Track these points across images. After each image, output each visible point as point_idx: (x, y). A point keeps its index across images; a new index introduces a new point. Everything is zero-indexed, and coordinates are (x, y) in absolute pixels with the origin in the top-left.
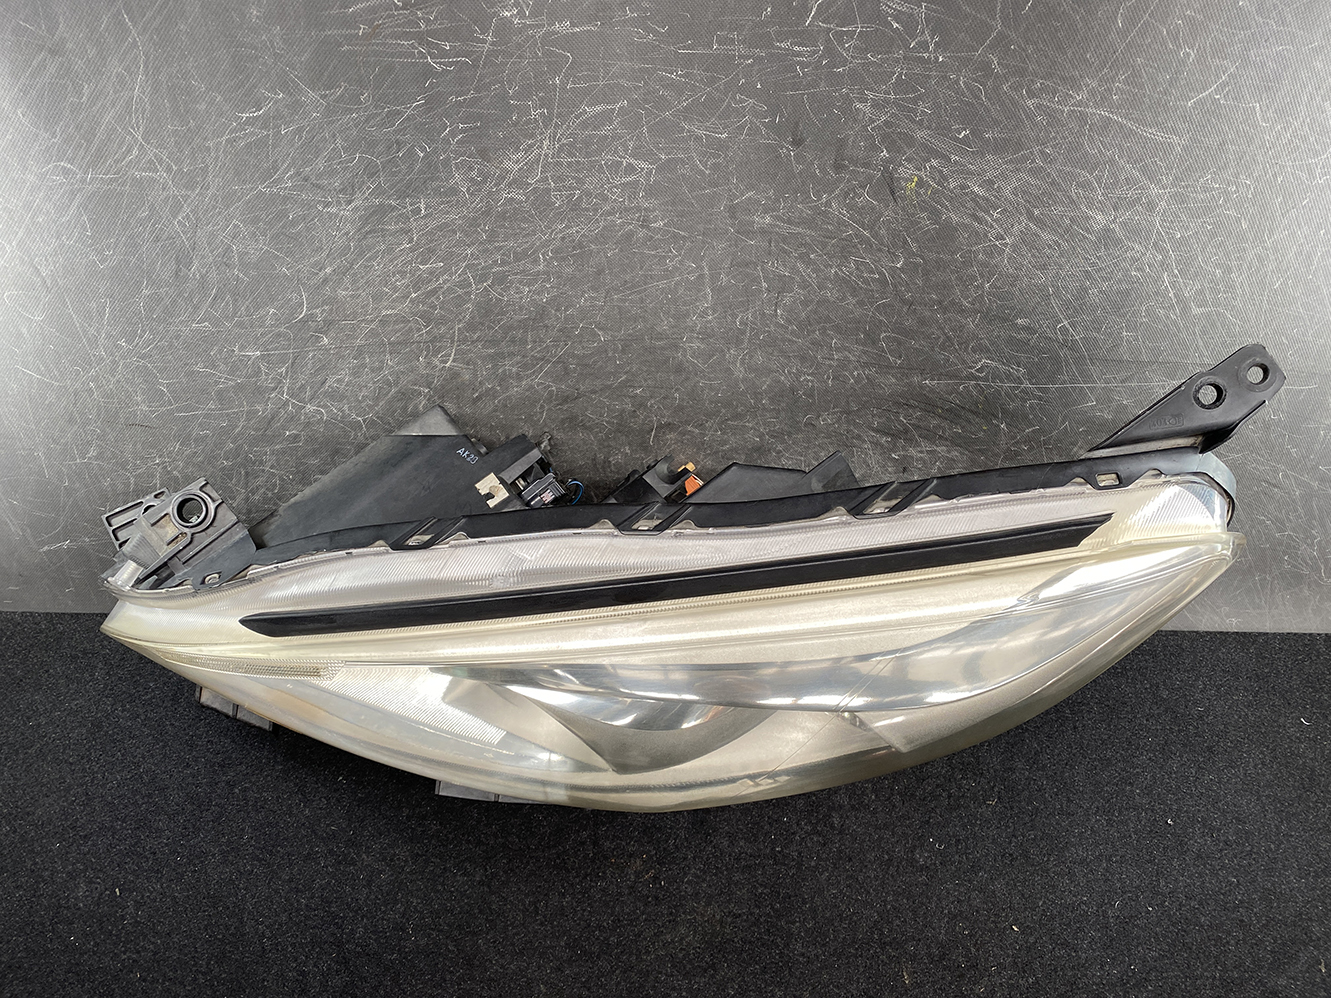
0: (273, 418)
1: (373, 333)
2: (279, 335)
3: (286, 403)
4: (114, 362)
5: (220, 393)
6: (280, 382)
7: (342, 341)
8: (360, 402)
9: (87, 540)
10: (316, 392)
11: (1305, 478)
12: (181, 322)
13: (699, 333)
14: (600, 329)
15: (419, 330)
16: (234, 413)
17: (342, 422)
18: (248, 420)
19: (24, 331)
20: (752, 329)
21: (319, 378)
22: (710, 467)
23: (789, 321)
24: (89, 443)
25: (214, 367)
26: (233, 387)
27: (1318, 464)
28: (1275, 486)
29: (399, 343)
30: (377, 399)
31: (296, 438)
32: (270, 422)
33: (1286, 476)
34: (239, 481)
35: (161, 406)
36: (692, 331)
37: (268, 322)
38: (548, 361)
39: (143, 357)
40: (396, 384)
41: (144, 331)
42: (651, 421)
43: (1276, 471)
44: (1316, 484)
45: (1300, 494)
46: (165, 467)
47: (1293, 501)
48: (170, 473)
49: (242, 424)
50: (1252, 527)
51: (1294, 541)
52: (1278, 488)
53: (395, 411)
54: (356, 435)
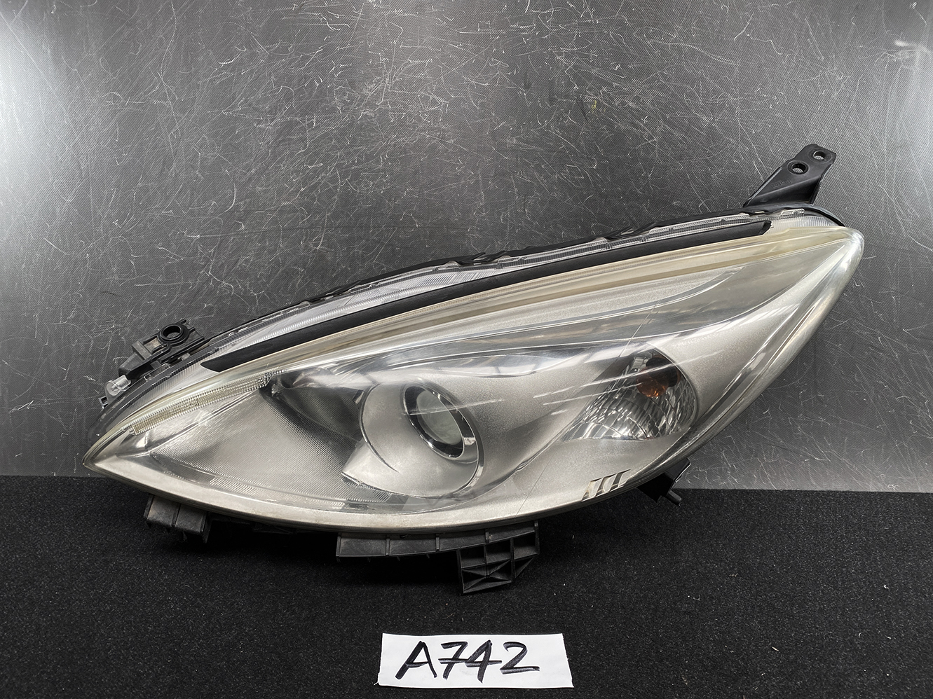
0: (199, 291)
1: (275, 221)
2: (214, 222)
3: (208, 280)
4: (107, 238)
5: (167, 268)
6: (209, 261)
7: (253, 228)
8: (258, 279)
9: (46, 400)
10: (230, 270)
11: (897, 340)
12: (156, 208)
13: (478, 226)
14: (415, 218)
15: (303, 218)
16: (174, 286)
17: (243, 297)
18: (181, 293)
19: (58, 210)
20: (511, 225)
21: (234, 258)
23: (533, 218)
24: (72, 307)
25: (168, 246)
26: (178, 264)
27: (901, 327)
28: (880, 350)
29: (290, 229)
30: (269, 278)
31: (210, 309)
32: (195, 295)
33: (883, 339)
35: (127, 277)
36: (473, 224)
37: (209, 212)
38: (382, 244)
39: (125, 236)
40: (283, 264)
41: (131, 215)
43: (875, 336)
44: (906, 346)
45: (899, 356)
46: (117, 333)
47: (896, 363)
48: (119, 338)
49: (176, 296)
50: (877, 392)
51: (910, 404)
52: (882, 351)
53: (279, 289)
54: (251, 309)
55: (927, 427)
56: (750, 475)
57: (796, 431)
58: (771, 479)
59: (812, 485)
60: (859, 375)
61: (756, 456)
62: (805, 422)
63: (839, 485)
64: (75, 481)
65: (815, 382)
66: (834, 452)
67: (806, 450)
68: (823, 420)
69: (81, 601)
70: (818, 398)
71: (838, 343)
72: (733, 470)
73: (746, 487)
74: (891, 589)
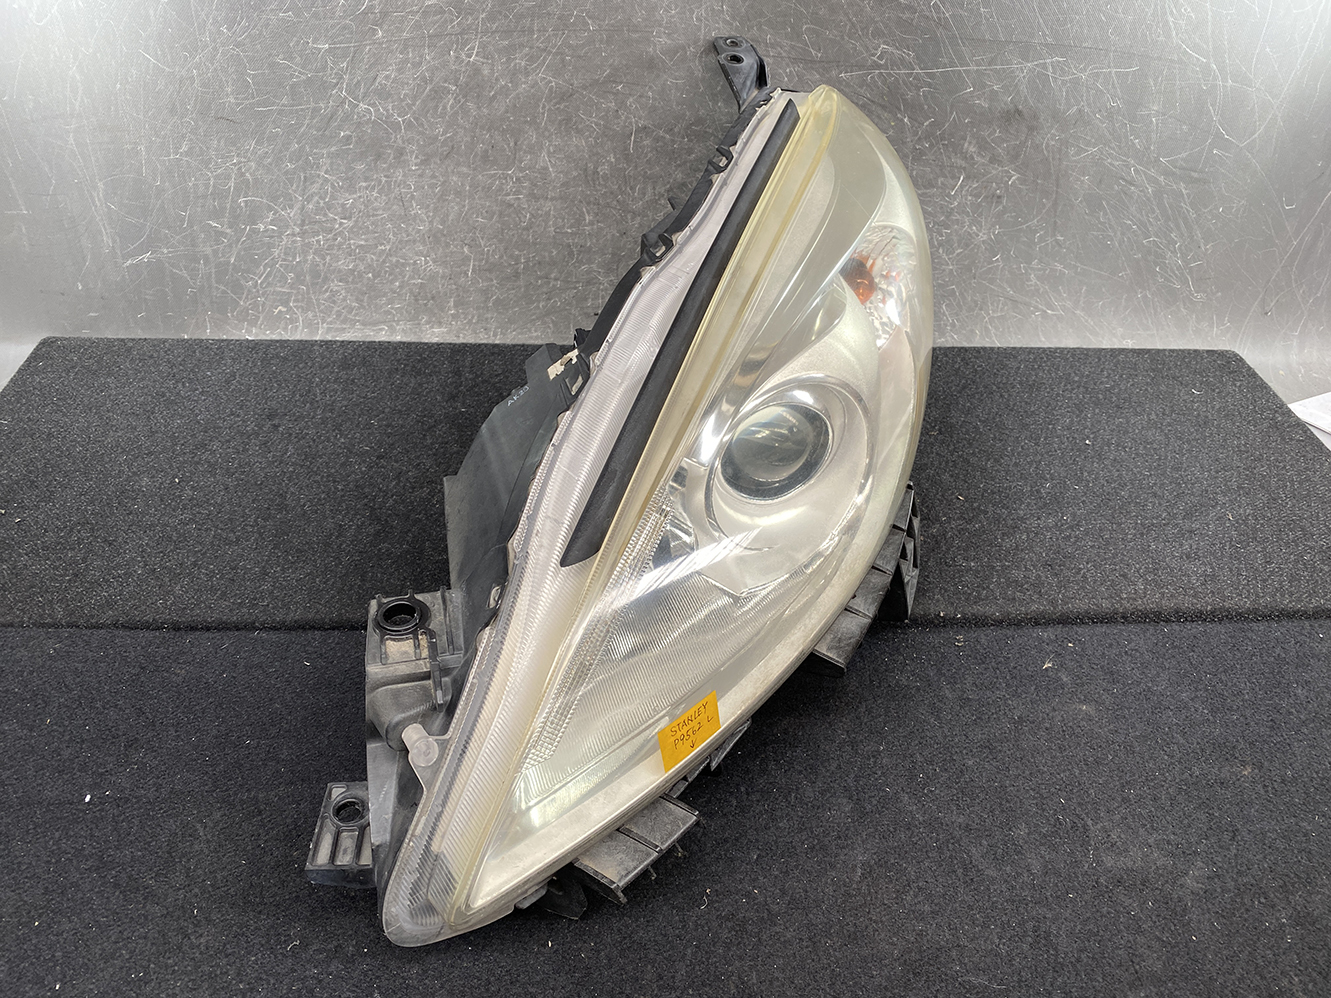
0: (331, 118)
1: (417, 26)
2: (345, 27)
3: (343, 102)
4: (215, 49)
5: (293, 86)
6: (342, 78)
7: (393, 35)
8: (402, 100)
9: (165, 251)
10: (368, 89)
11: (1152, 172)
12: (272, 10)
13: (666, 28)
14: (590, 18)
15: (452, 21)
16: (302, 110)
17: (386, 122)
18: (312, 118)
19: (152, 12)
20: (706, 26)
21: (372, 74)
22: (679, 180)
23: (734, 18)
24: (183, 136)
25: (291, 59)
26: (304, 81)
27: (1159, 155)
28: (1131, 184)
29: (436, 36)
30: (415, 98)
31: (348, 138)
32: (329, 121)
33: (1136, 170)
34: (298, 187)
35: (247, 99)
36: (660, 25)
37: (337, 14)
38: (550, 53)
39: (238, 45)
40: (431, 80)
41: (242, 18)
42: (631, 123)
43: (1128, 166)
44: (1162, 179)
45: (1152, 191)
46: (240, 168)
47: (1148, 199)
48: (243, 175)
49: (307, 122)
50: (1123, 234)
51: (1160, 248)
52: (1134, 185)
53: (428, 111)
54: (396, 137)
55: (1175, 274)
56: (972, 331)
57: (1029, 280)
58: (996, 335)
59: (1041, 341)
60: (1105, 214)
61: (981, 309)
62: (1039, 270)
63: (1070, 341)
64: (212, 344)
65: (1055, 222)
66: (1069, 304)
67: (1037, 302)
68: (1059, 267)
69: (260, 463)
70: (1057, 241)
71: (1084, 176)
72: (953, 325)
73: (966, 345)
74: (1093, 445)
